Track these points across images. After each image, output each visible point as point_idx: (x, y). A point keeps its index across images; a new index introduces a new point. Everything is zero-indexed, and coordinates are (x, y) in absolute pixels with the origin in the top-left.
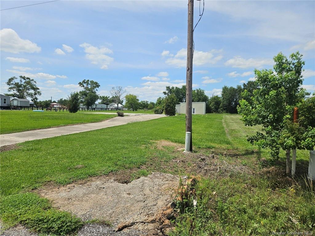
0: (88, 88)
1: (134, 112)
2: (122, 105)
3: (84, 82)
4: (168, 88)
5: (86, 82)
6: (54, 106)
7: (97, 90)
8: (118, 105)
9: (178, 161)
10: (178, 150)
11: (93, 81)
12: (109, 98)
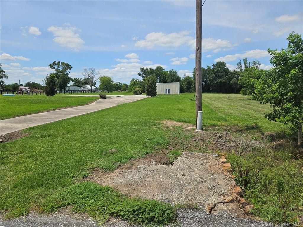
0: (59, 70)
1: (109, 94)
2: (95, 87)
3: (54, 63)
4: (142, 69)
5: (57, 63)
6: (22, 89)
7: (69, 72)
8: (91, 87)
9: (197, 140)
10: (187, 129)
11: (64, 62)
12: (81, 80)
